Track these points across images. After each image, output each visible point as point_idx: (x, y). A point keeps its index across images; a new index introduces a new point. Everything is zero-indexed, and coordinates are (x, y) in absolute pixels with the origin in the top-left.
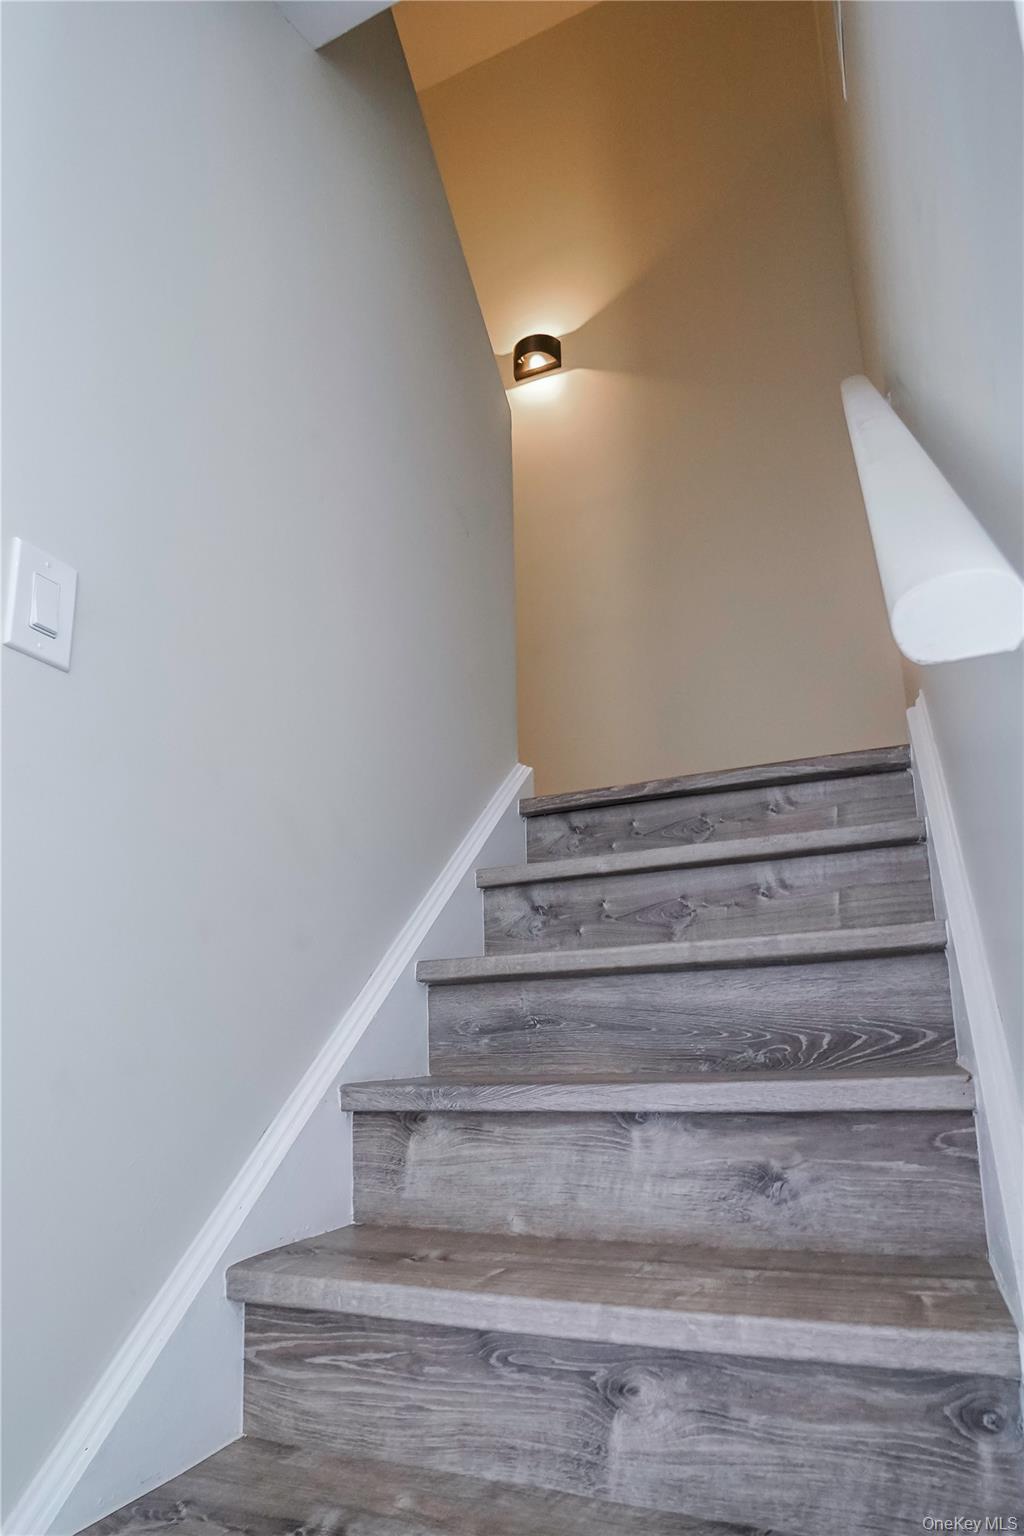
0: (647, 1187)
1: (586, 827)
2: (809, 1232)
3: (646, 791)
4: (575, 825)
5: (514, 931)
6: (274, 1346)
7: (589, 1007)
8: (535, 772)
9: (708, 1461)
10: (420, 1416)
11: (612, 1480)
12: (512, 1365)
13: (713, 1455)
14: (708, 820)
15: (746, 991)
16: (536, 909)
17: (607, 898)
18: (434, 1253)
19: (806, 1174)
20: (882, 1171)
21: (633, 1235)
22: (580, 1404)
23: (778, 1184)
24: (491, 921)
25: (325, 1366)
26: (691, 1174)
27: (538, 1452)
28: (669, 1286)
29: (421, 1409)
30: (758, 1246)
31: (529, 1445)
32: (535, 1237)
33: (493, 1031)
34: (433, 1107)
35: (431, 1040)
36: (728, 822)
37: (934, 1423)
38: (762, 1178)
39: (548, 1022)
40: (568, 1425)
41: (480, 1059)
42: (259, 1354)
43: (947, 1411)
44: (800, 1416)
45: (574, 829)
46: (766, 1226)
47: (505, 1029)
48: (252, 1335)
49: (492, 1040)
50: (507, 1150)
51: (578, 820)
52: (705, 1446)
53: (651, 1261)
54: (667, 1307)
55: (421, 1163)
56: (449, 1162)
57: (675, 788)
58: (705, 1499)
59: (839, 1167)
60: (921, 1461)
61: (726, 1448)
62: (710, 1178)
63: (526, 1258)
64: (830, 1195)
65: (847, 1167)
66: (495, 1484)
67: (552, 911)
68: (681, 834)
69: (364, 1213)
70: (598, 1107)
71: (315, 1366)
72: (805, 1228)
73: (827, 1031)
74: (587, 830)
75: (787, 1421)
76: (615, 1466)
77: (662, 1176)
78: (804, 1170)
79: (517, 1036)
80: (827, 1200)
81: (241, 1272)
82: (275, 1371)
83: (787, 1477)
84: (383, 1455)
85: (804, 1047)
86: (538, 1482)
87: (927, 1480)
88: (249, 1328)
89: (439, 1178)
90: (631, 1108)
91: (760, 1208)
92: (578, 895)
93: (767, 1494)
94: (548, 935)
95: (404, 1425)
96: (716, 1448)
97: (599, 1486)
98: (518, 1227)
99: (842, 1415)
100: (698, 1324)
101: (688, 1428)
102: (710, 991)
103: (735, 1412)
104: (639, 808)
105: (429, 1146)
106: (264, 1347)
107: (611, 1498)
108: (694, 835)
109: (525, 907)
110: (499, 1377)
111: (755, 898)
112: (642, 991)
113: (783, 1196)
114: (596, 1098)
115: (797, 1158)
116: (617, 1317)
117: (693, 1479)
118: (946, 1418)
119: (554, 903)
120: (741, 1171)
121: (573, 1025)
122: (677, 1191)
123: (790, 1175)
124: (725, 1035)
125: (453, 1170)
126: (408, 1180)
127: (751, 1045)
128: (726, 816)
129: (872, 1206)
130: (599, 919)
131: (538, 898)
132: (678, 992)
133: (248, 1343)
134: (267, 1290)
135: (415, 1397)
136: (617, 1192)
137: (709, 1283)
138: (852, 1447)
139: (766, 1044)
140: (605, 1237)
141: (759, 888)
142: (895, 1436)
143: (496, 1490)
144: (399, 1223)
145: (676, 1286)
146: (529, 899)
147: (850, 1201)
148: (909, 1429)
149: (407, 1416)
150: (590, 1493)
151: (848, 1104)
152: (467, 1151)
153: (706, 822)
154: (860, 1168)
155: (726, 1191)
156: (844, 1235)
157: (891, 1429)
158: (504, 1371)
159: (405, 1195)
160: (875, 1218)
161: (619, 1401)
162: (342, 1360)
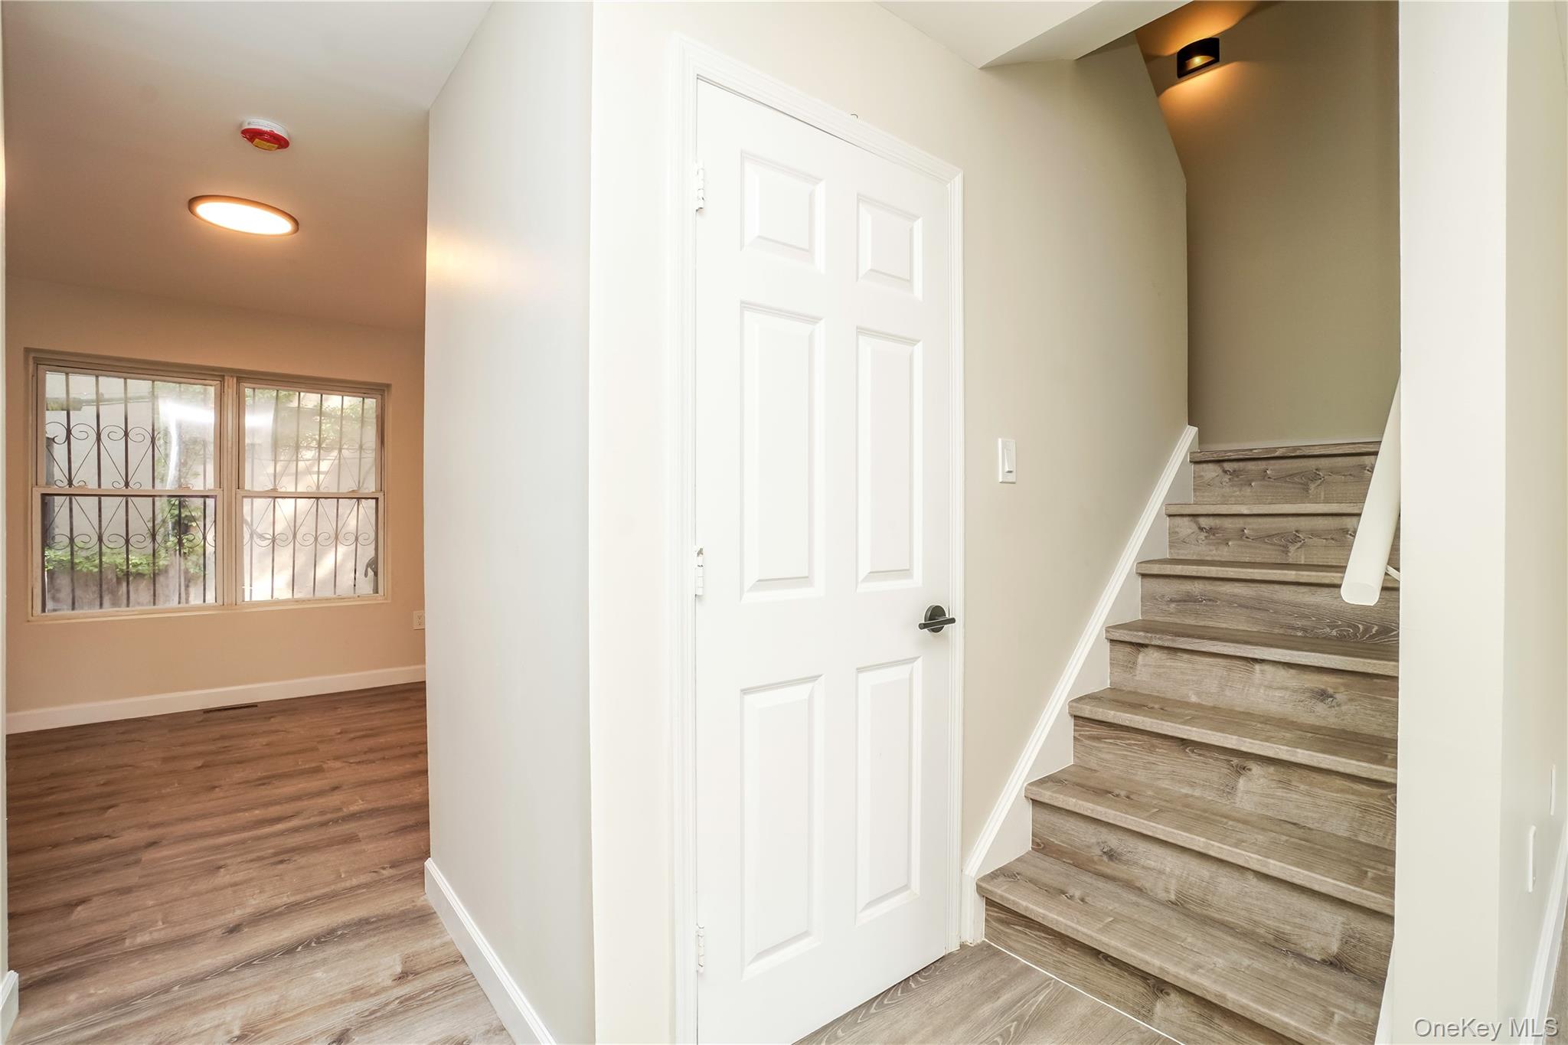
0: (1262, 691)
1: (1234, 471)
2: (1345, 722)
3: (1277, 454)
4: (1227, 469)
5: (1187, 540)
6: (1087, 733)
7: (1234, 596)
8: (1199, 431)
9: (1281, 799)
10: (1154, 766)
11: (1238, 800)
12: (1195, 753)
13: (1282, 796)
14: (1321, 473)
15: (1328, 599)
16: (1201, 529)
17: (1247, 527)
18: (1156, 706)
19: (1345, 697)
20: (1387, 701)
21: (1253, 710)
22: (1226, 771)
23: (1331, 699)
24: (1172, 533)
25: (1111, 743)
26: (1286, 689)
27: (1206, 785)
28: (1269, 734)
29: (1154, 764)
30: (1318, 724)
31: (1202, 782)
32: (1201, 704)
33: (1180, 601)
34: (1153, 643)
35: (1142, 601)
36: (1334, 476)
37: (1382, 800)
38: (1323, 695)
39: (1210, 600)
40: (1220, 778)
41: (1170, 614)
42: (1080, 735)
43: (1389, 797)
44: (1323, 789)
45: (1225, 472)
46: (1322, 716)
47: (1185, 601)
48: (1077, 728)
49: (1178, 605)
50: (1191, 665)
51: (1227, 466)
52: (1280, 793)
53: (1261, 723)
54: (1267, 742)
55: (1145, 665)
56: (1159, 667)
57: (1298, 453)
58: (1278, 811)
59: (1365, 697)
60: (1375, 812)
61: (1289, 795)
62: (1295, 691)
63: (1200, 714)
64: (1358, 707)
65: (1369, 697)
66: (1187, 794)
67: (1211, 531)
68: (1301, 481)
69: (1115, 683)
70: (1239, 654)
71: (1105, 742)
72: (1343, 720)
73: (1377, 625)
74: (1235, 473)
75: (1317, 790)
76: (1240, 795)
77: (1270, 687)
78: (1346, 695)
79: (1191, 605)
80: (1356, 709)
81: (1074, 704)
82: (1087, 742)
83: (1315, 809)
84: (1137, 778)
85: (1361, 630)
86: (1205, 796)
87: (1377, 819)
88: (1075, 725)
89: (1154, 673)
90: (1256, 656)
91: (1321, 708)
92: (1227, 523)
93: (1306, 814)
94: (1209, 544)
95: (1145, 768)
96: (1284, 795)
97: (1233, 801)
98: (1194, 699)
99: (1342, 791)
100: (1280, 749)
101: (1273, 786)
102: (1307, 596)
103: (1294, 783)
104: (1272, 462)
105: (1148, 659)
106: (1082, 733)
107: (1237, 805)
108: (1310, 482)
109: (1195, 527)
110: (1190, 757)
111: (1345, 537)
112: (1265, 591)
113: (1333, 704)
114: (1237, 650)
115: (1342, 689)
116: (1245, 742)
117: (1274, 804)
118: (1389, 799)
119: (1213, 527)
120: (1312, 691)
121: (1224, 603)
122: (1277, 694)
123: (1337, 696)
124: (1314, 619)
125: (1162, 670)
126: (1138, 672)
127: (1328, 626)
128: (1333, 471)
129: (1380, 715)
130: (1241, 539)
131: (1203, 523)
132: (1287, 594)
133: (1075, 730)
134: (1087, 712)
135: (1152, 759)
136: (1246, 691)
137: (1288, 735)
138: (1346, 803)
139: (1338, 626)
140: (1237, 709)
141: (1348, 531)
142: (1365, 802)
143: (1186, 796)
144: (1133, 690)
145: (1272, 734)
146: (1197, 523)
147: (1368, 712)
148: (1371, 800)
149: (1148, 765)
150: (1228, 803)
151: (1370, 670)
152: (1169, 663)
153: (1319, 475)
154: (1375, 698)
155: (1303, 698)
156: (1363, 725)
157: (1364, 799)
158: (1193, 755)
159: (1137, 678)
160: (1381, 721)
161: (1243, 772)
162: (1118, 742)
